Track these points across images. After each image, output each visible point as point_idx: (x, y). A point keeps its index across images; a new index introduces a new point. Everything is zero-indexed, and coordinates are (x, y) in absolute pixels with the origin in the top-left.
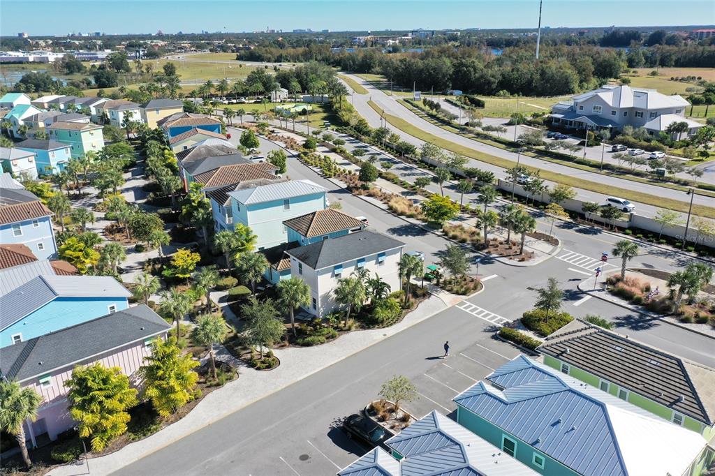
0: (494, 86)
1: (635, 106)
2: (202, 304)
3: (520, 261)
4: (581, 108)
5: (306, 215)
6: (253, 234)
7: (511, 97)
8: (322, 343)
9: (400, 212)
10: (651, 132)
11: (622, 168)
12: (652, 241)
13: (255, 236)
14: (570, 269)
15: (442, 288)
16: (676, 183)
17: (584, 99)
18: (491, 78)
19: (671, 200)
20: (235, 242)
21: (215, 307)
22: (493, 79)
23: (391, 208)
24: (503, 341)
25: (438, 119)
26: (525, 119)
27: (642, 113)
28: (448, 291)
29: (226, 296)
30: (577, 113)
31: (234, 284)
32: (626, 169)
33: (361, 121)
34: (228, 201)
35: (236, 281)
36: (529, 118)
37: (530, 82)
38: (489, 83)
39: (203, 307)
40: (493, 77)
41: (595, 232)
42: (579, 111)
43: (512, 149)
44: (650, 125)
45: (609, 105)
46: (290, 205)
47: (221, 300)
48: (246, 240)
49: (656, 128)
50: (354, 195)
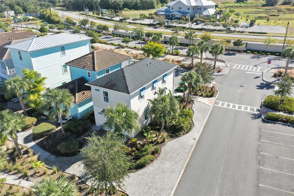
0: (121, 6)
1: (197, 5)
2: (8, 149)
3: (218, 72)
4: (173, 8)
5: (85, 56)
6: (42, 76)
7: (130, 10)
8: (152, 161)
10: (207, 16)
11: (211, 29)
12: (263, 55)
13: (44, 78)
14: (246, 72)
15: (195, 95)
16: (237, 32)
17: (174, 4)
18: (119, 3)
19: (247, 38)
20: (27, 85)
21: (22, 149)
22: (120, 3)
24: (274, 123)
25: (104, 19)
26: (146, 16)
27: (201, 8)
28: (200, 96)
29: (30, 135)
30: (171, 11)
31: (34, 123)
32: (212, 29)
33: (67, 18)
34: (7, 53)
35: (34, 120)
36: (148, 16)
37: (136, 4)
38: (119, 5)
39: (10, 151)
40: (120, 2)
41: (234, 54)
42: (171, 10)
43: (152, 27)
44: (205, 13)
45: (186, 5)
46: (66, 51)
47: (27, 140)
48: (36, 82)
49: (208, 14)
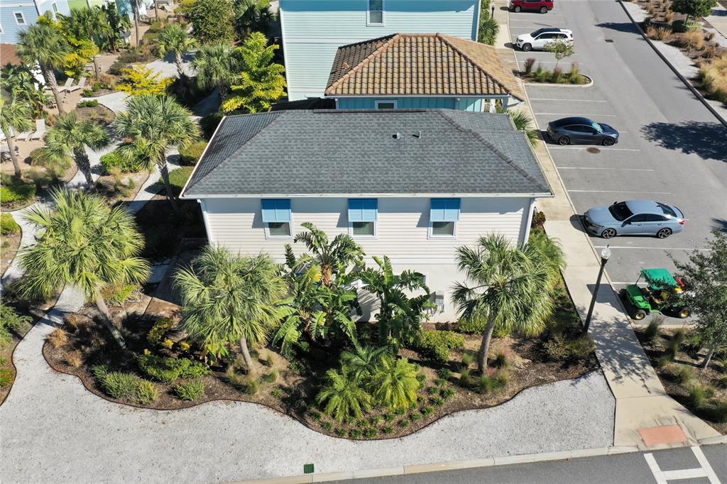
8: (142, 403)
9: (714, 90)
15: (654, 358)
23: (700, 78)
28: (666, 378)
50: (645, 39)
